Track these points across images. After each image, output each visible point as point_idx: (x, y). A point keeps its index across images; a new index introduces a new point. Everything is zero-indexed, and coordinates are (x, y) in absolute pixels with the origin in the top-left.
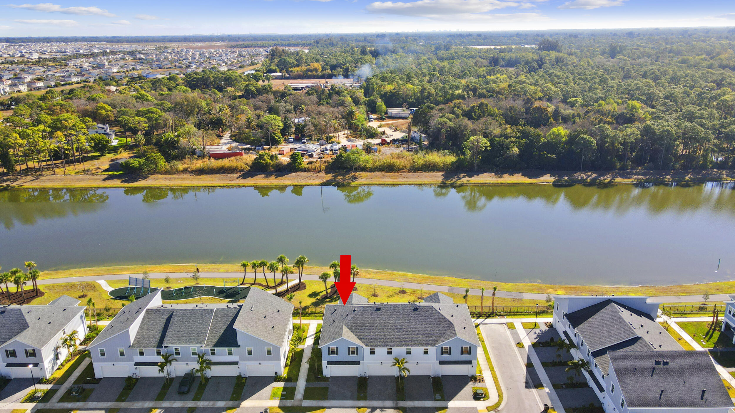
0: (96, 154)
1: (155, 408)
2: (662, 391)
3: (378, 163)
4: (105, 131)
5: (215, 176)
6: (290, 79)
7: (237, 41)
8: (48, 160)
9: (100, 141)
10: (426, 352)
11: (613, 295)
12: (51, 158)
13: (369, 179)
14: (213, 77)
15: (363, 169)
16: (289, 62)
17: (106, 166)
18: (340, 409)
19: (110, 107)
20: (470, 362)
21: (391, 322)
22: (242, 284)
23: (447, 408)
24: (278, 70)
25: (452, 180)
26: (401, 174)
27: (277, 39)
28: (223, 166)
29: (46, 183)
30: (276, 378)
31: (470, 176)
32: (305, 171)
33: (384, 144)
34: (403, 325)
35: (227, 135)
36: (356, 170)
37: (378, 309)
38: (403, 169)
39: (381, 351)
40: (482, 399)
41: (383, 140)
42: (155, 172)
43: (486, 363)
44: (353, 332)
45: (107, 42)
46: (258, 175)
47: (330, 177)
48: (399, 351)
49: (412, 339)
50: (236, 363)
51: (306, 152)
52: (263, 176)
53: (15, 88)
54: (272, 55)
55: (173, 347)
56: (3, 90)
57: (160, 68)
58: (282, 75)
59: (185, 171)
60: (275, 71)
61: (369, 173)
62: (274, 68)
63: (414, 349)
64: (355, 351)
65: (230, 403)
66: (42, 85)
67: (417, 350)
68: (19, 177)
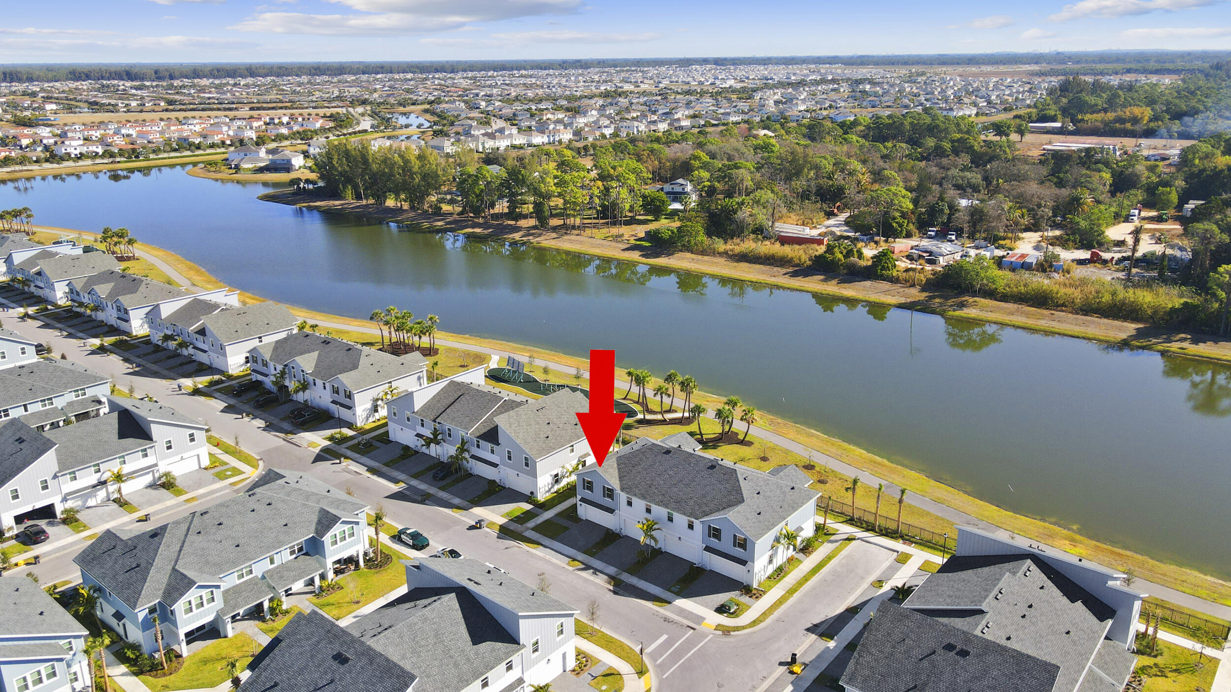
0: (650, 218)
1: (403, 482)
2: (916, 686)
3: (1022, 289)
4: (683, 189)
5: (758, 266)
6: (1065, 134)
7: (1065, 63)
8: (594, 218)
9: (653, 200)
10: (691, 527)
11: (1080, 560)
12: (598, 215)
13: (987, 311)
14: (911, 123)
15: (991, 294)
16: (1087, 103)
17: (642, 235)
18: (553, 552)
19: (708, 157)
20: (743, 563)
21: (671, 473)
22: (624, 399)
23: (669, 603)
24: (1059, 116)
25: (1150, 341)
26: (1052, 314)
27: (1148, 61)
28: (773, 254)
29: (565, 243)
30: (529, 498)
31: (1195, 341)
32: (892, 282)
33: (1095, 262)
34: (681, 481)
35: (843, 216)
36: (974, 294)
37: (668, 452)
38: (1066, 306)
39: (639, 504)
40: (726, 615)
41: (1094, 254)
42: (688, 248)
43: (794, 582)
44: (619, 469)
45: (845, 64)
46: (815, 275)
47: (923, 296)
48: (659, 511)
49: (679, 502)
50: (495, 465)
51: (928, 254)
52: (822, 277)
53: (651, 126)
54: (1061, 90)
55: (447, 426)
56: (637, 127)
57: (873, 107)
58: (1062, 127)
59: (725, 254)
60: (1053, 119)
61: (995, 302)
62: (1053, 113)
63: (677, 516)
64: (609, 493)
65: (465, 503)
66: (689, 124)
67: (681, 520)
68: (544, 233)
